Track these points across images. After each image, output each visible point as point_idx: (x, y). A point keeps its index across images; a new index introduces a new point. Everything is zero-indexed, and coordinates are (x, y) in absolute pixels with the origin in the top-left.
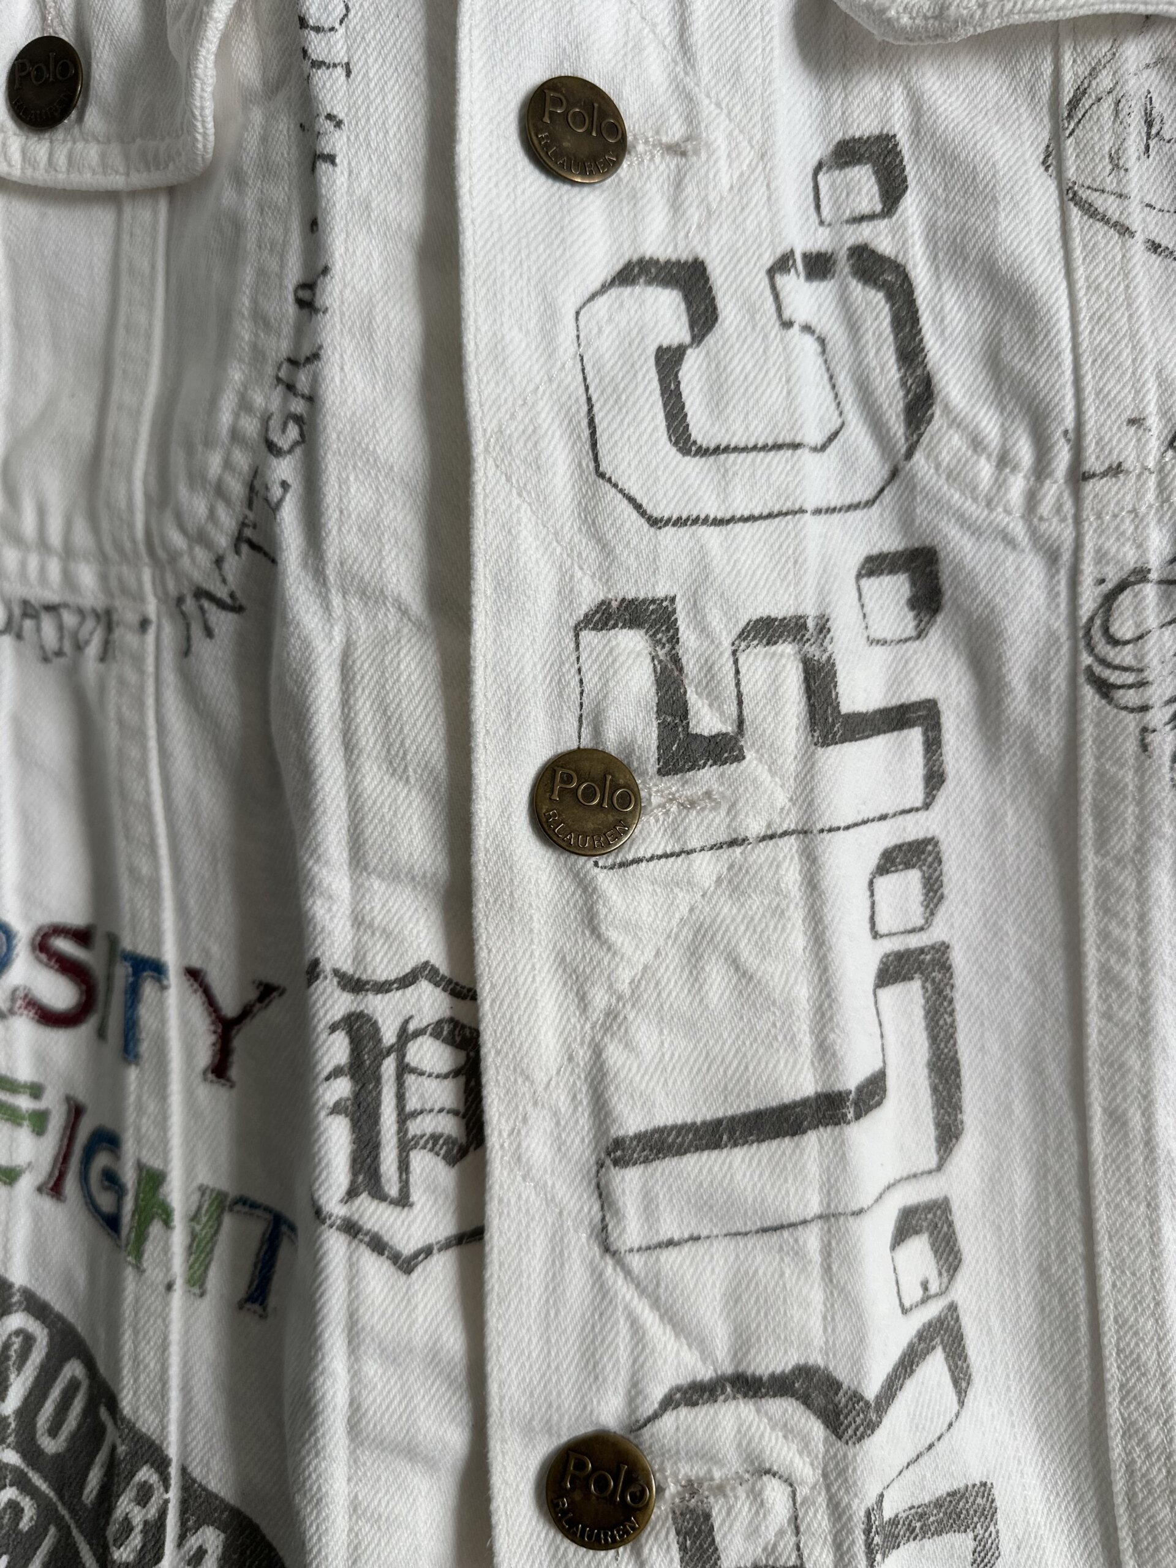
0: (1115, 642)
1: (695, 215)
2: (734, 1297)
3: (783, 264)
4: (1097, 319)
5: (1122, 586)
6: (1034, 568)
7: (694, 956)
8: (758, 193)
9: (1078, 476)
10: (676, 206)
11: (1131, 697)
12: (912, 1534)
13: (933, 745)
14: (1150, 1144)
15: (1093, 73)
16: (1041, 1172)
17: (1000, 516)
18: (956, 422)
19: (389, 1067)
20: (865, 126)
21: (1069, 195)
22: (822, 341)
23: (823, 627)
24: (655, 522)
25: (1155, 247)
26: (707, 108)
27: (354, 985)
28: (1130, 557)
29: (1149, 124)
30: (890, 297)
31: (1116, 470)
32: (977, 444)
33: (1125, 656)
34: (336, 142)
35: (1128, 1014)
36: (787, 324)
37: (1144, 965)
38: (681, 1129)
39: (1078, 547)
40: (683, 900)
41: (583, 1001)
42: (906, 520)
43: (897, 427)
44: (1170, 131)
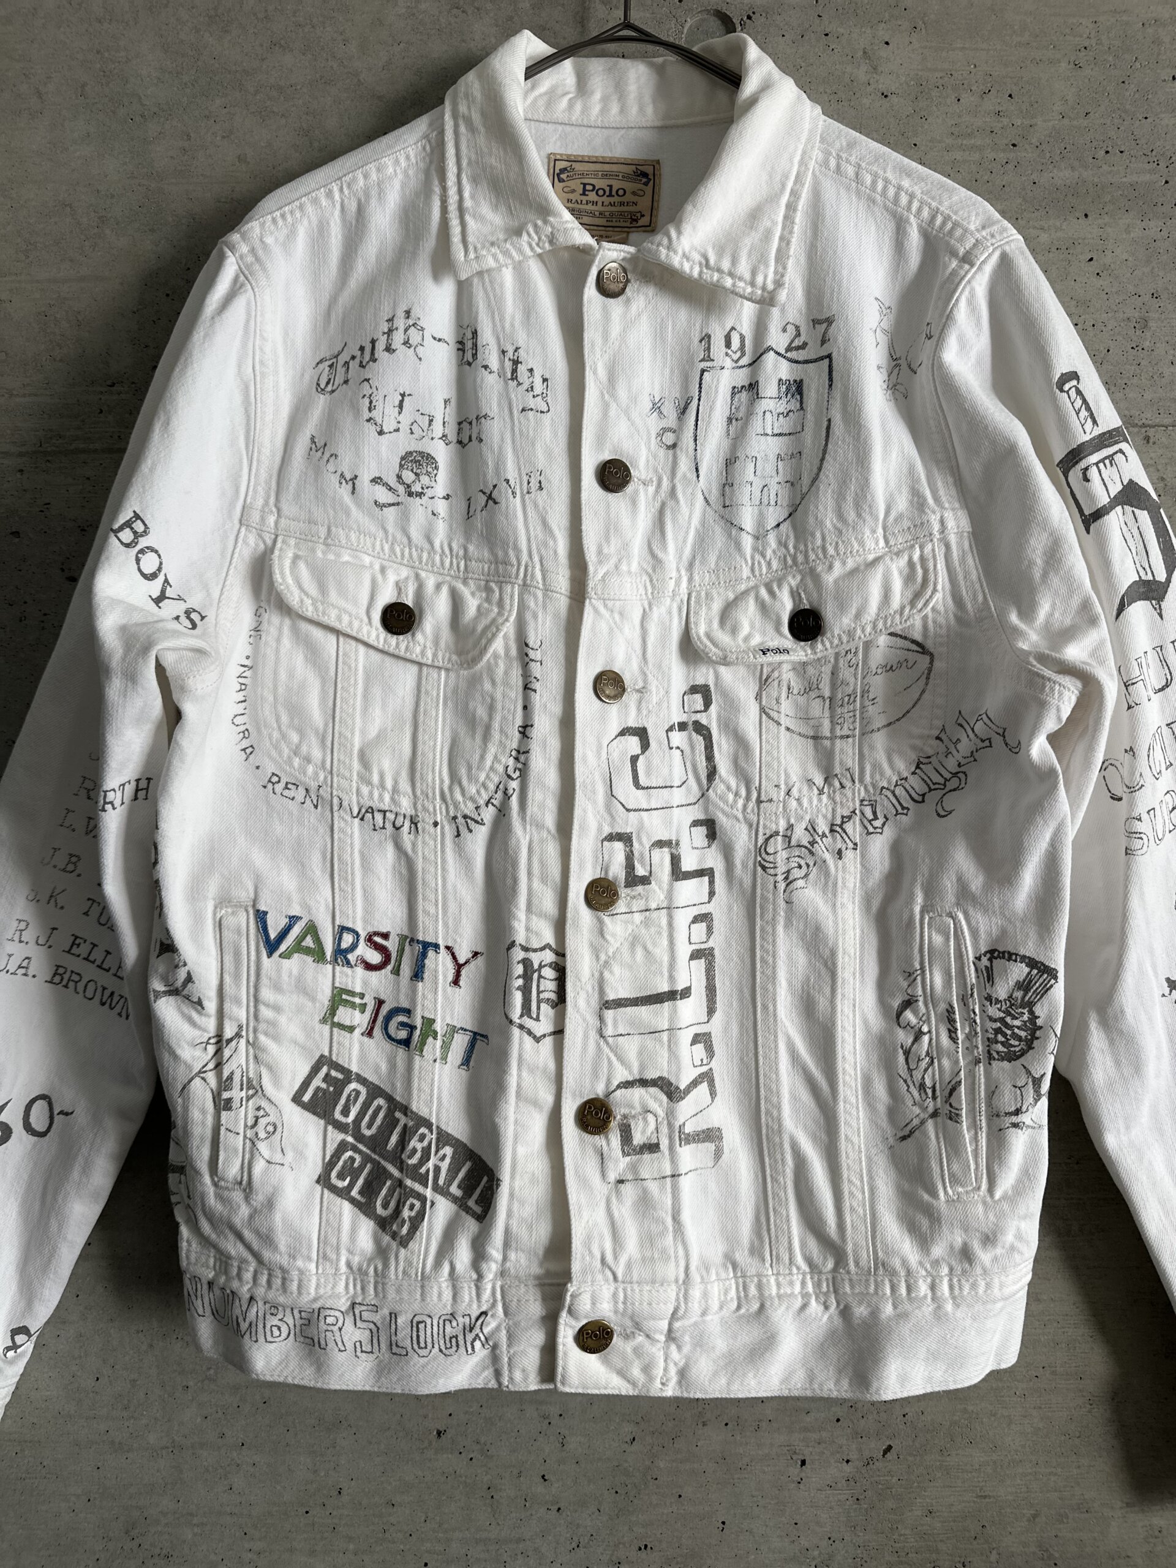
0: (767, 854)
1: (645, 712)
2: (640, 1053)
3: (671, 729)
4: (768, 752)
5: (771, 836)
6: (745, 828)
7: (633, 946)
8: (665, 705)
9: (759, 801)
10: (639, 709)
11: (772, 871)
12: (694, 1141)
13: (712, 882)
14: (775, 1015)
15: (773, 671)
16: (741, 1025)
17: (735, 812)
18: (723, 781)
19: (536, 975)
20: (700, 681)
21: (763, 710)
22: (682, 752)
23: (677, 844)
24: (628, 810)
25: (788, 729)
26: (650, 677)
27: (526, 949)
28: (773, 828)
29: (789, 689)
30: (704, 739)
31: (771, 801)
32: (729, 788)
33: (770, 858)
34: (537, 686)
35: (769, 972)
36: (671, 748)
37: (774, 956)
38: (626, 999)
39: (758, 823)
40: (630, 928)
41: (598, 958)
42: (706, 810)
43: (705, 781)
44: (795, 692)
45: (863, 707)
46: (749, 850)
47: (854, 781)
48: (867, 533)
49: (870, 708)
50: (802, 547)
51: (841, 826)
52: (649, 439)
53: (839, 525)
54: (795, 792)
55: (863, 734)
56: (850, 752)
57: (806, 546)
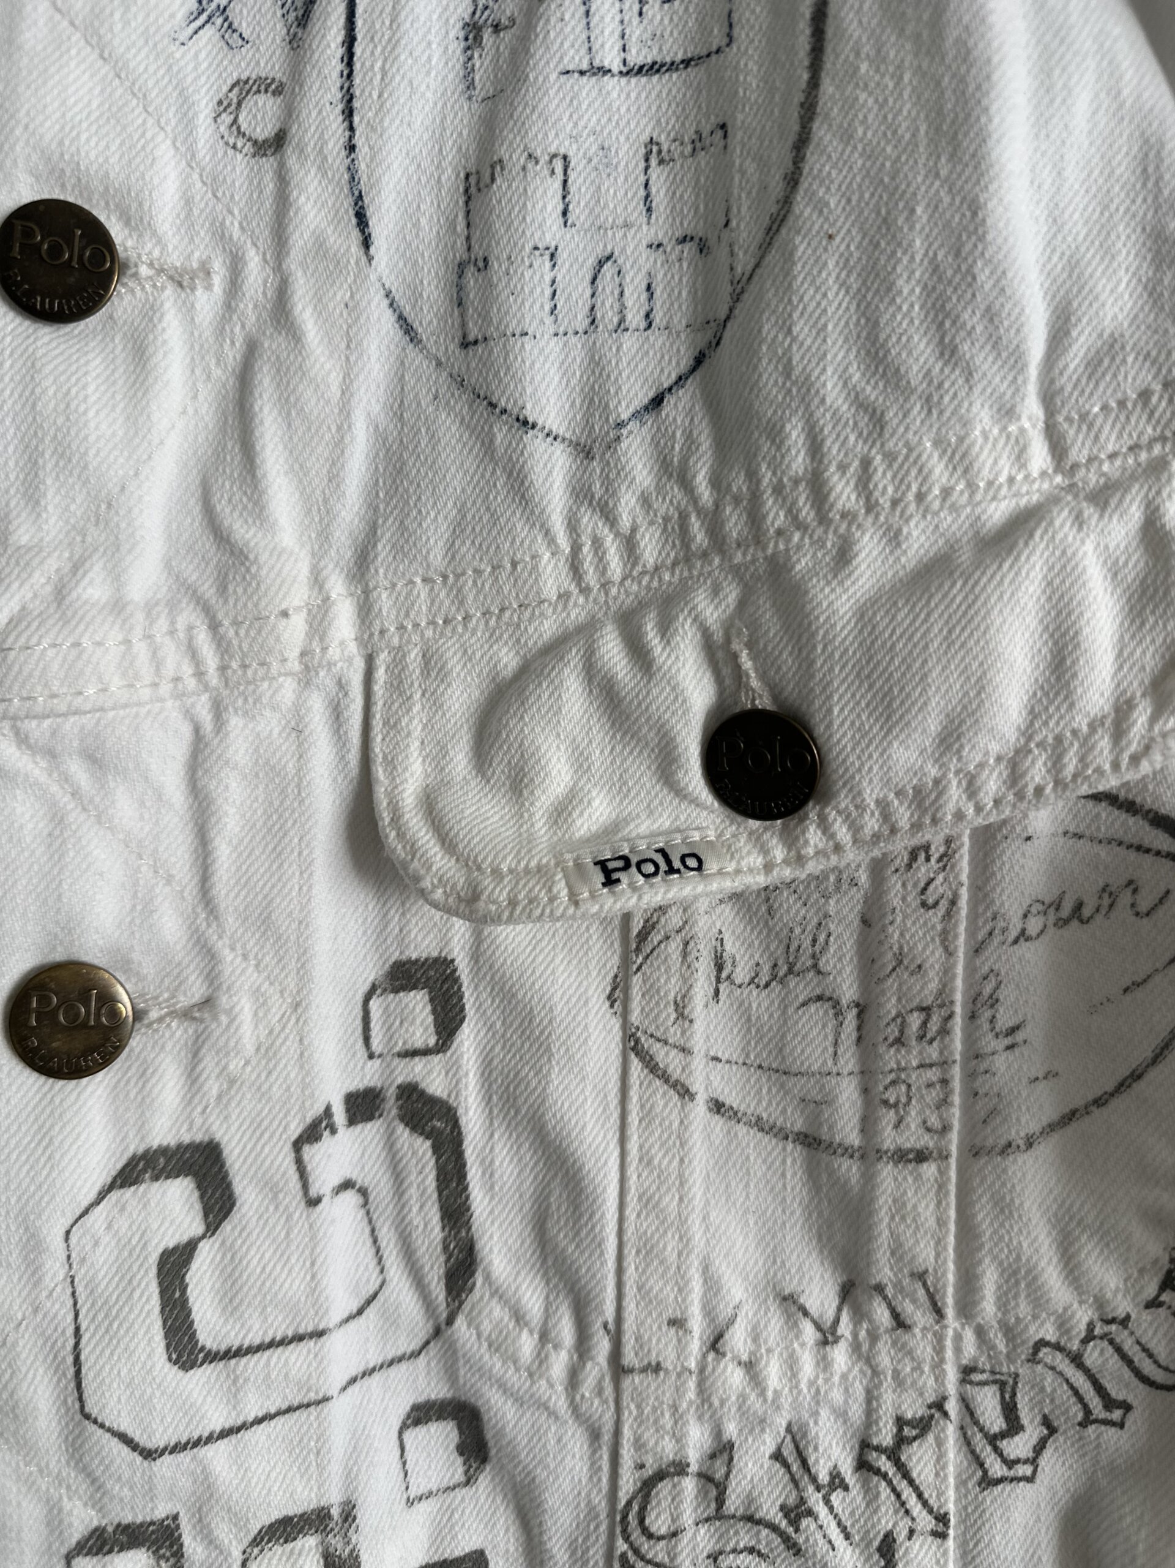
0: (649, 1535)
1: (213, 1087)
3: (312, 1134)
4: (646, 1200)
5: (660, 1476)
6: (576, 1442)
8: (291, 1047)
9: (618, 1369)
10: (193, 1078)
17: (541, 1389)
18: (497, 1293)
20: (422, 947)
21: (631, 1043)
22: (364, 1192)
28: (668, 1449)
29: (720, 967)
30: (436, 1149)
31: (655, 1368)
32: (519, 1317)
33: (658, 1552)
36: (314, 1201)
39: (617, 1433)
42: (451, 1372)
43: (438, 1291)
44: (742, 974)
45: (974, 1054)
46: (591, 1510)
47: (938, 1312)
48: (983, 417)
49: (1000, 1062)
50: (739, 483)
51: (893, 1454)
52: (187, 122)
53: (871, 393)
54: (738, 1340)
55: (973, 1151)
56: (927, 1213)
57: (752, 475)
